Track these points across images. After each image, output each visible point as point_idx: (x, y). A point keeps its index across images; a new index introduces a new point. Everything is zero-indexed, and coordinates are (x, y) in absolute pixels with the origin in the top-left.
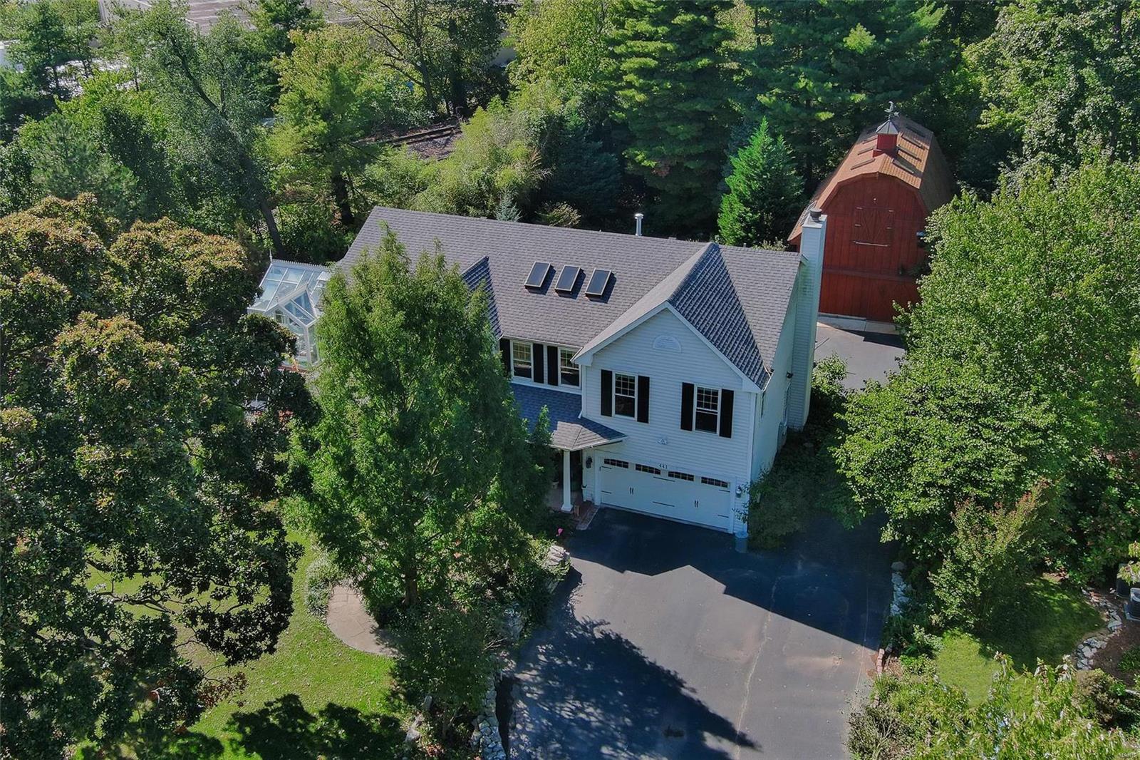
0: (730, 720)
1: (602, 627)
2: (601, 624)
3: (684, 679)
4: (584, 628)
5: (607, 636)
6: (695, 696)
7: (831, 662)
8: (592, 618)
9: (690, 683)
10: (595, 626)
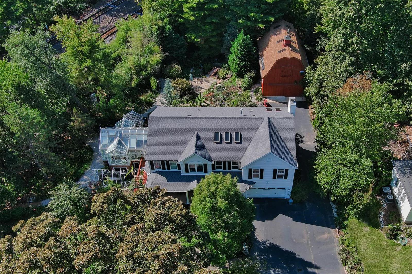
0: (311, 262)
1: (268, 242)
2: (267, 241)
3: (295, 253)
4: (263, 243)
5: (270, 244)
6: (300, 257)
7: (327, 235)
8: (264, 240)
9: (297, 254)
10: (266, 242)
